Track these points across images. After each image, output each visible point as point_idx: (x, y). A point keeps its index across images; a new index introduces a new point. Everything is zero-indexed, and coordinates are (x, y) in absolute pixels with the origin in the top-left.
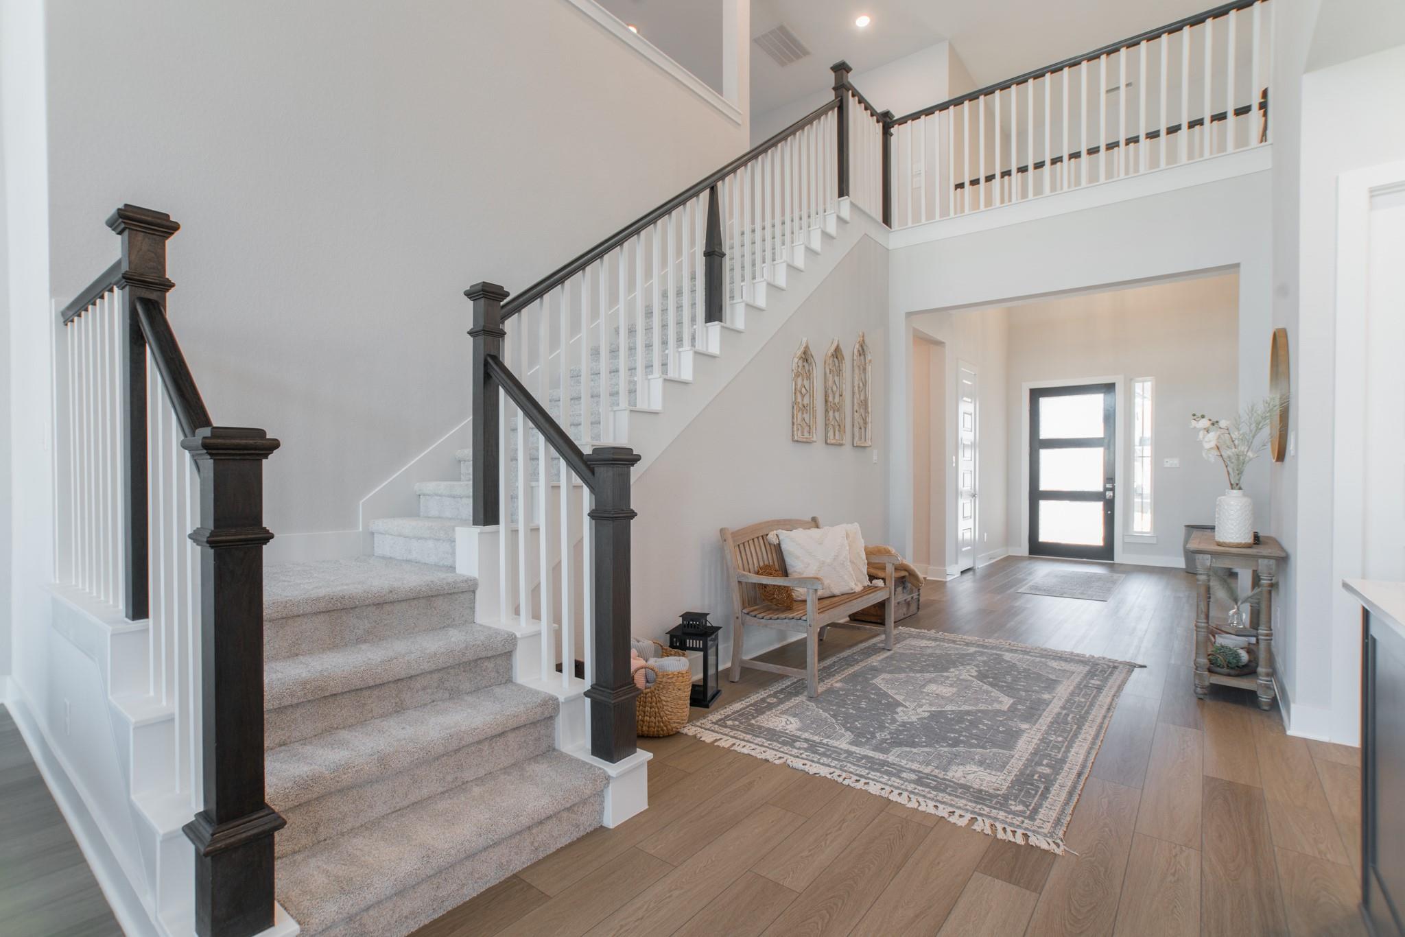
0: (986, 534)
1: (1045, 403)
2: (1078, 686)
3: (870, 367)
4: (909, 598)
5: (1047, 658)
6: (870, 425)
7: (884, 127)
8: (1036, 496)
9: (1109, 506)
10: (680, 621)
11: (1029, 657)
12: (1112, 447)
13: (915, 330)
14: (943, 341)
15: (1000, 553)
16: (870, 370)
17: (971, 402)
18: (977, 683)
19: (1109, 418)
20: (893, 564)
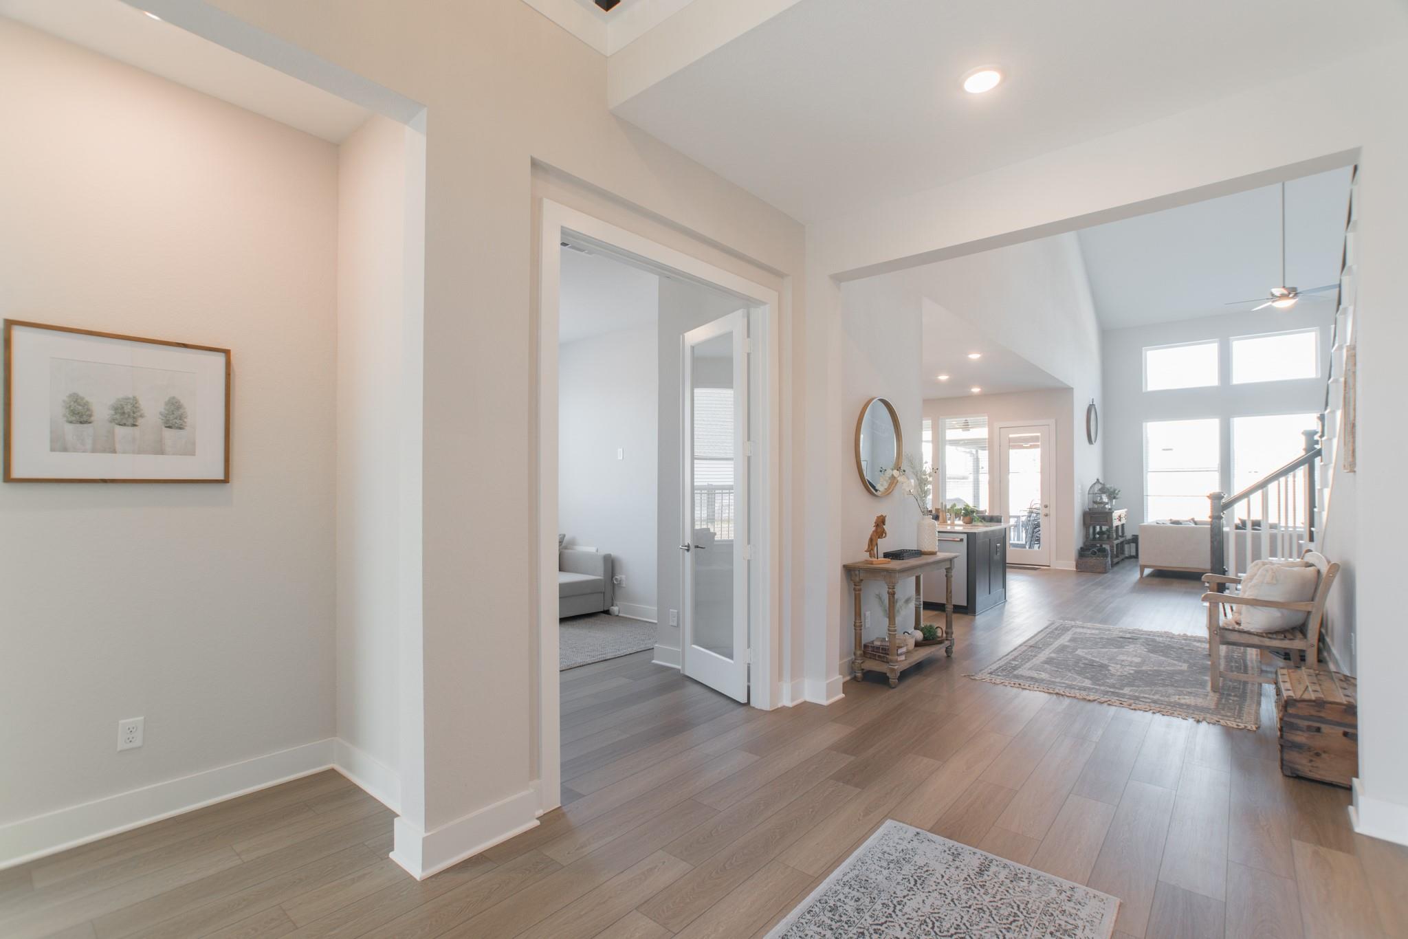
2: (1029, 660)
5: (1049, 681)
11: (1067, 682)
18: (1106, 662)
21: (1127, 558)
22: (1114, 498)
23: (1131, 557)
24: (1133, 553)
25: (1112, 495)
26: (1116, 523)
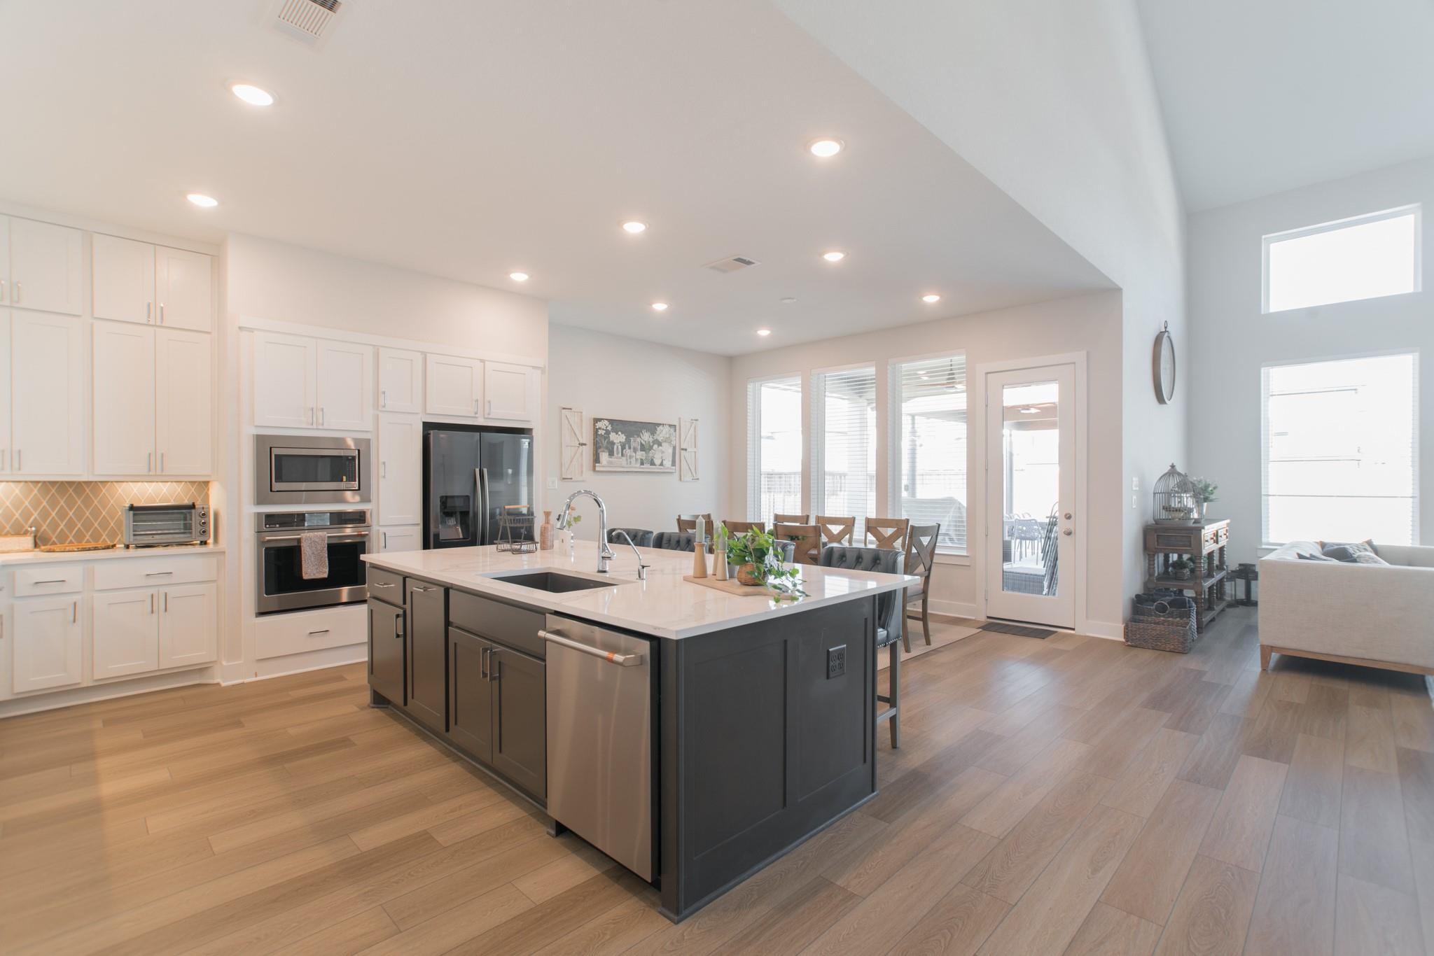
21: (1230, 605)
22: (1206, 500)
23: (1237, 603)
24: (1241, 595)
25: (1202, 494)
26: (1208, 547)
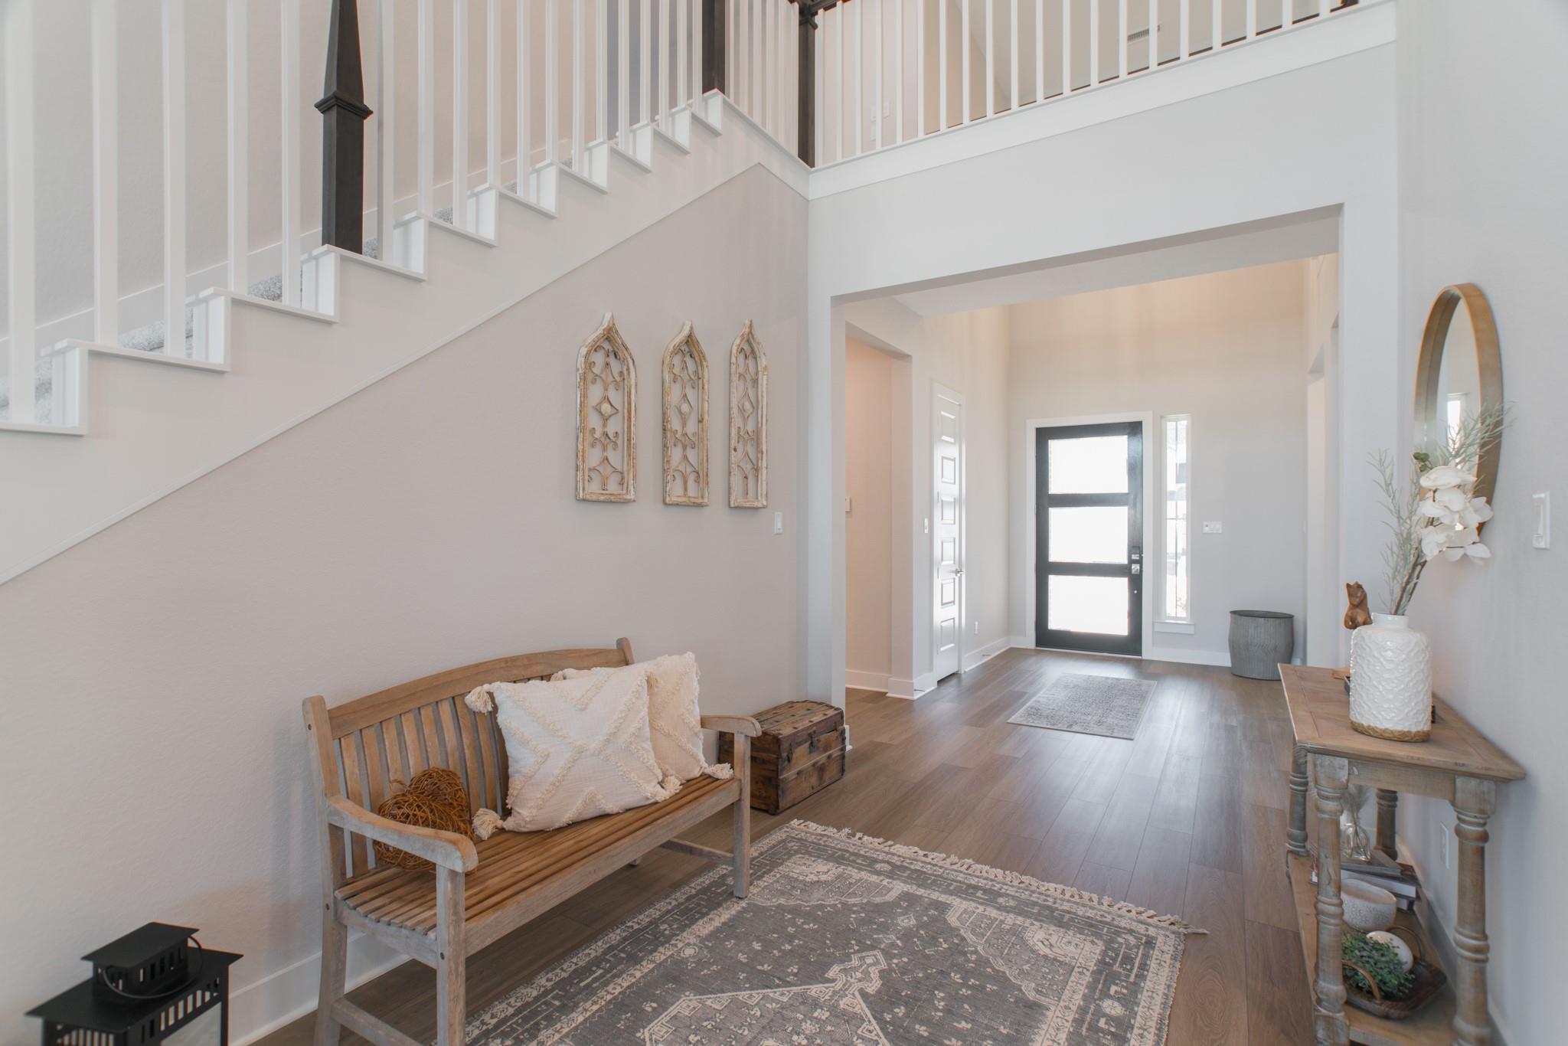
0: (977, 623)
1: (1057, 448)
3: (765, 378)
4: (821, 758)
6: (764, 472)
7: (801, 12)
8: (1045, 568)
9: (1136, 583)
10: (86, 971)
12: (1138, 505)
13: (848, 325)
14: (910, 353)
15: (996, 647)
16: (765, 382)
17: (954, 444)
19: (1135, 469)
20: (747, 736)
